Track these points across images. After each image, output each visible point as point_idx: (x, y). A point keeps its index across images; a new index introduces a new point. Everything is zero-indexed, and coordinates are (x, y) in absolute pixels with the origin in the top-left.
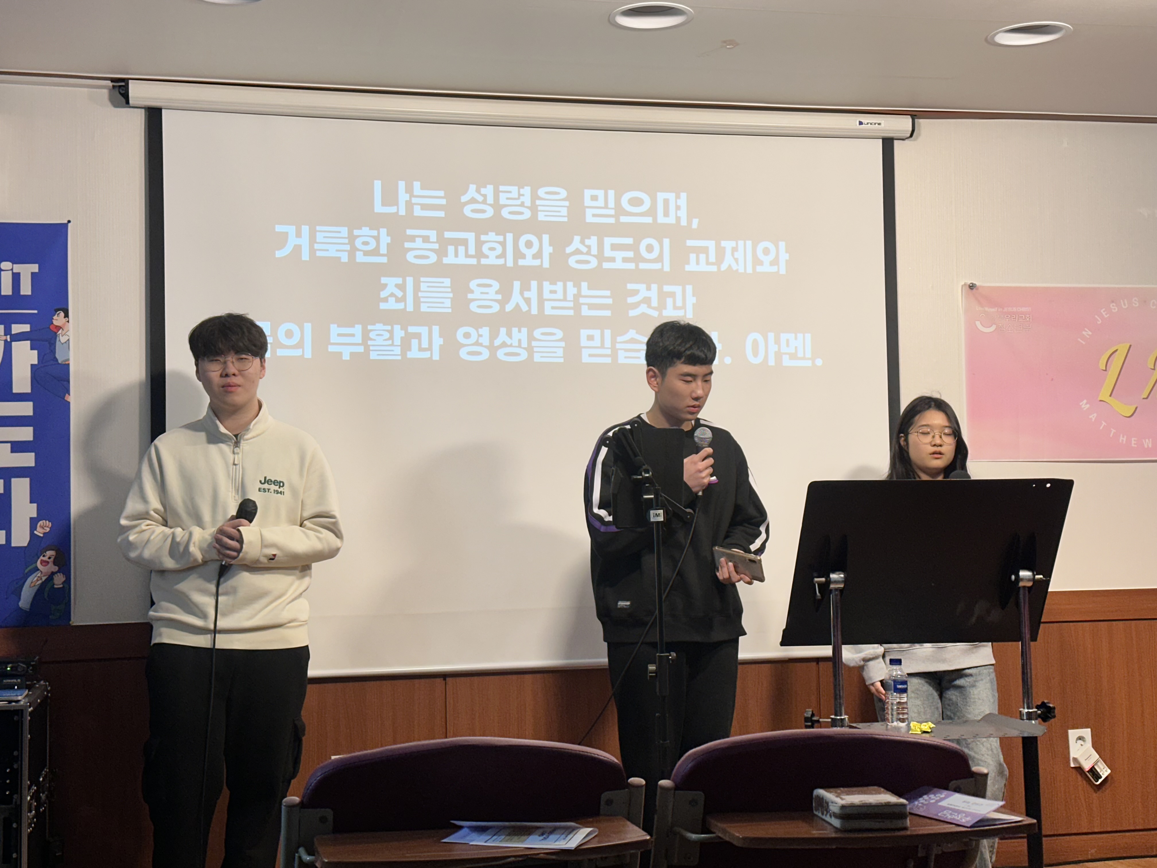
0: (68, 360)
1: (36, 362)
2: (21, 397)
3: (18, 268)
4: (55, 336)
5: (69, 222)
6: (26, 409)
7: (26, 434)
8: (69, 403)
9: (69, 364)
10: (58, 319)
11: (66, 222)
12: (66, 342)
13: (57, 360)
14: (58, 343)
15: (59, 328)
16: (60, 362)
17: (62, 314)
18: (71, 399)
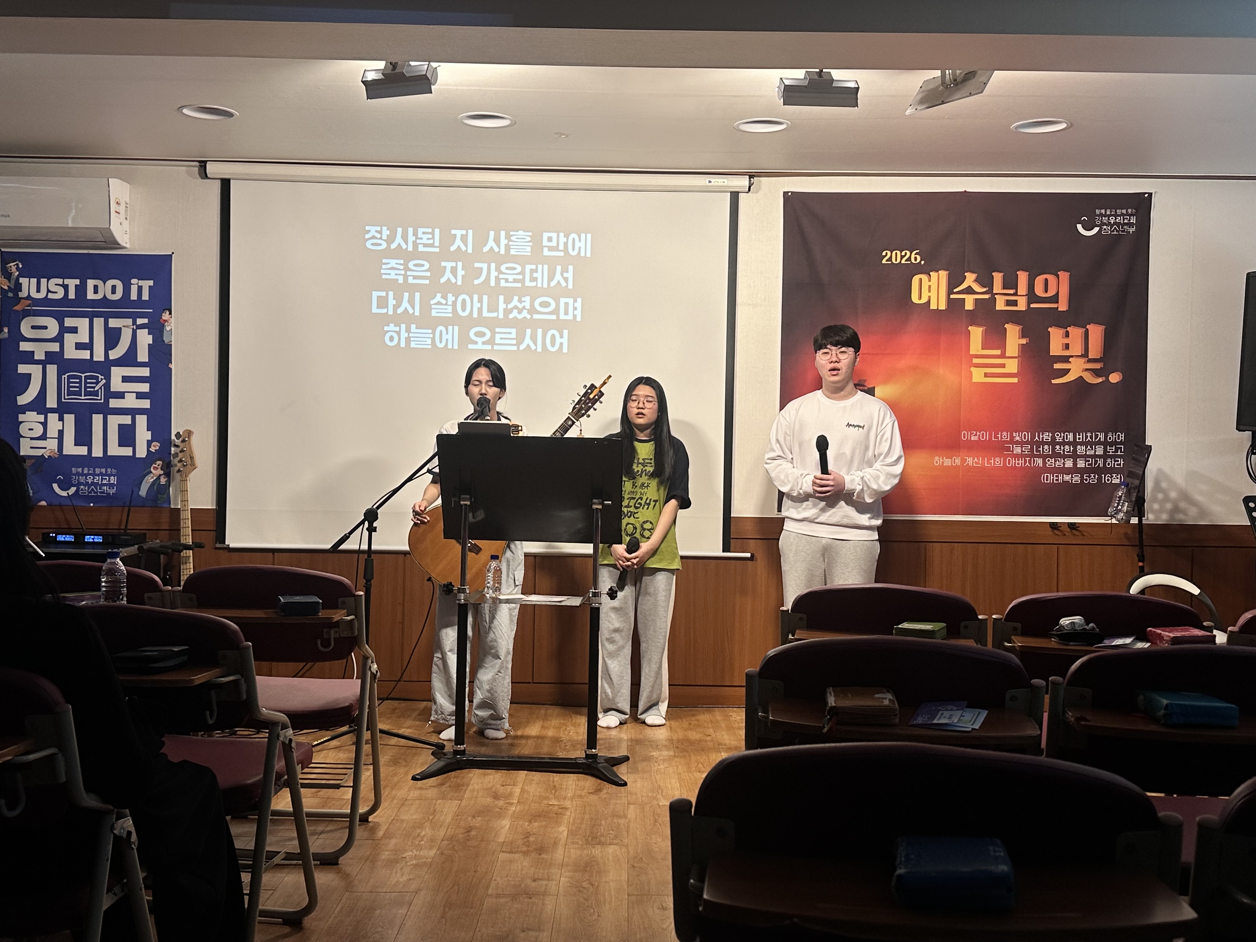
0: (171, 342)
1: (151, 342)
2: (143, 365)
3: (141, 283)
4: (163, 325)
5: (173, 253)
6: (145, 372)
7: (145, 387)
8: (171, 369)
9: (171, 345)
10: (165, 316)
11: (171, 253)
12: (169, 330)
13: (164, 342)
14: (165, 331)
15: (165, 321)
16: (166, 343)
17: (168, 312)
18: (172, 366)
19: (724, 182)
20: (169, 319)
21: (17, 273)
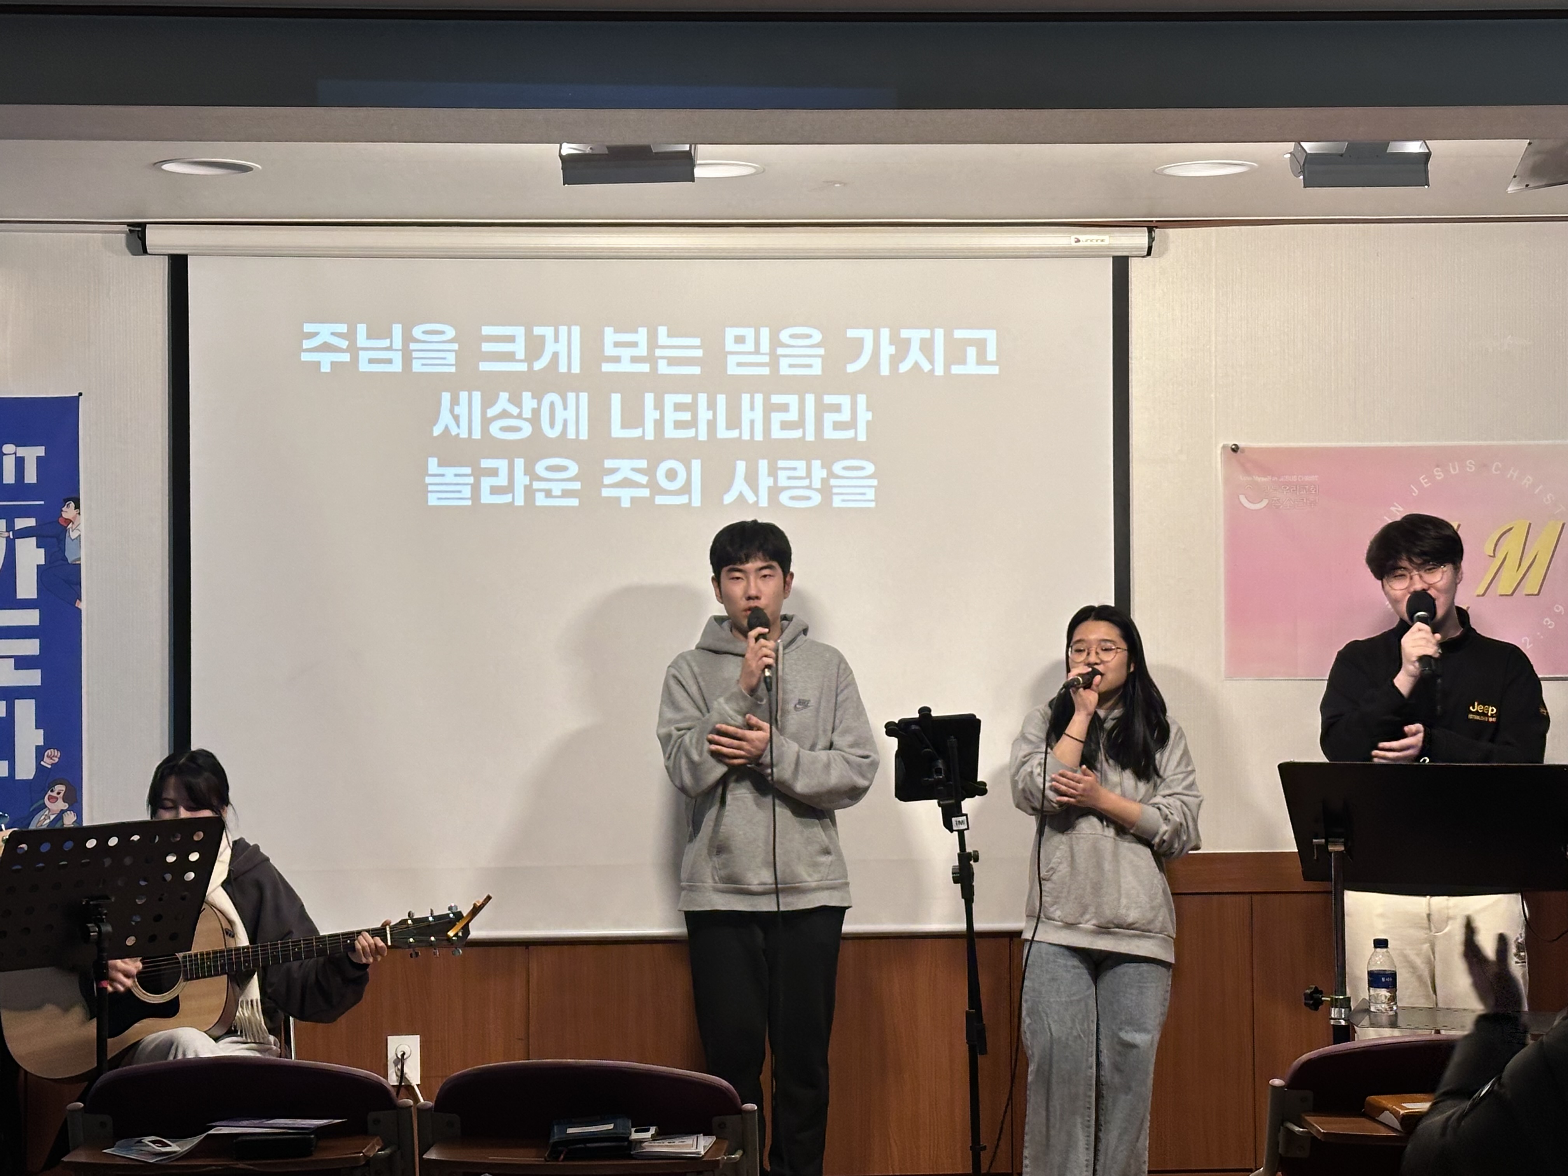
0: (79, 559)
1: (42, 562)
2: (27, 604)
4: (65, 530)
5: (80, 394)
8: (80, 611)
9: (80, 564)
10: (68, 512)
11: (77, 395)
12: (76, 538)
13: (67, 560)
14: (67, 540)
15: (69, 521)
16: (69, 561)
17: (72, 505)
18: (83, 605)
19: (1102, 241)
20: (75, 518)
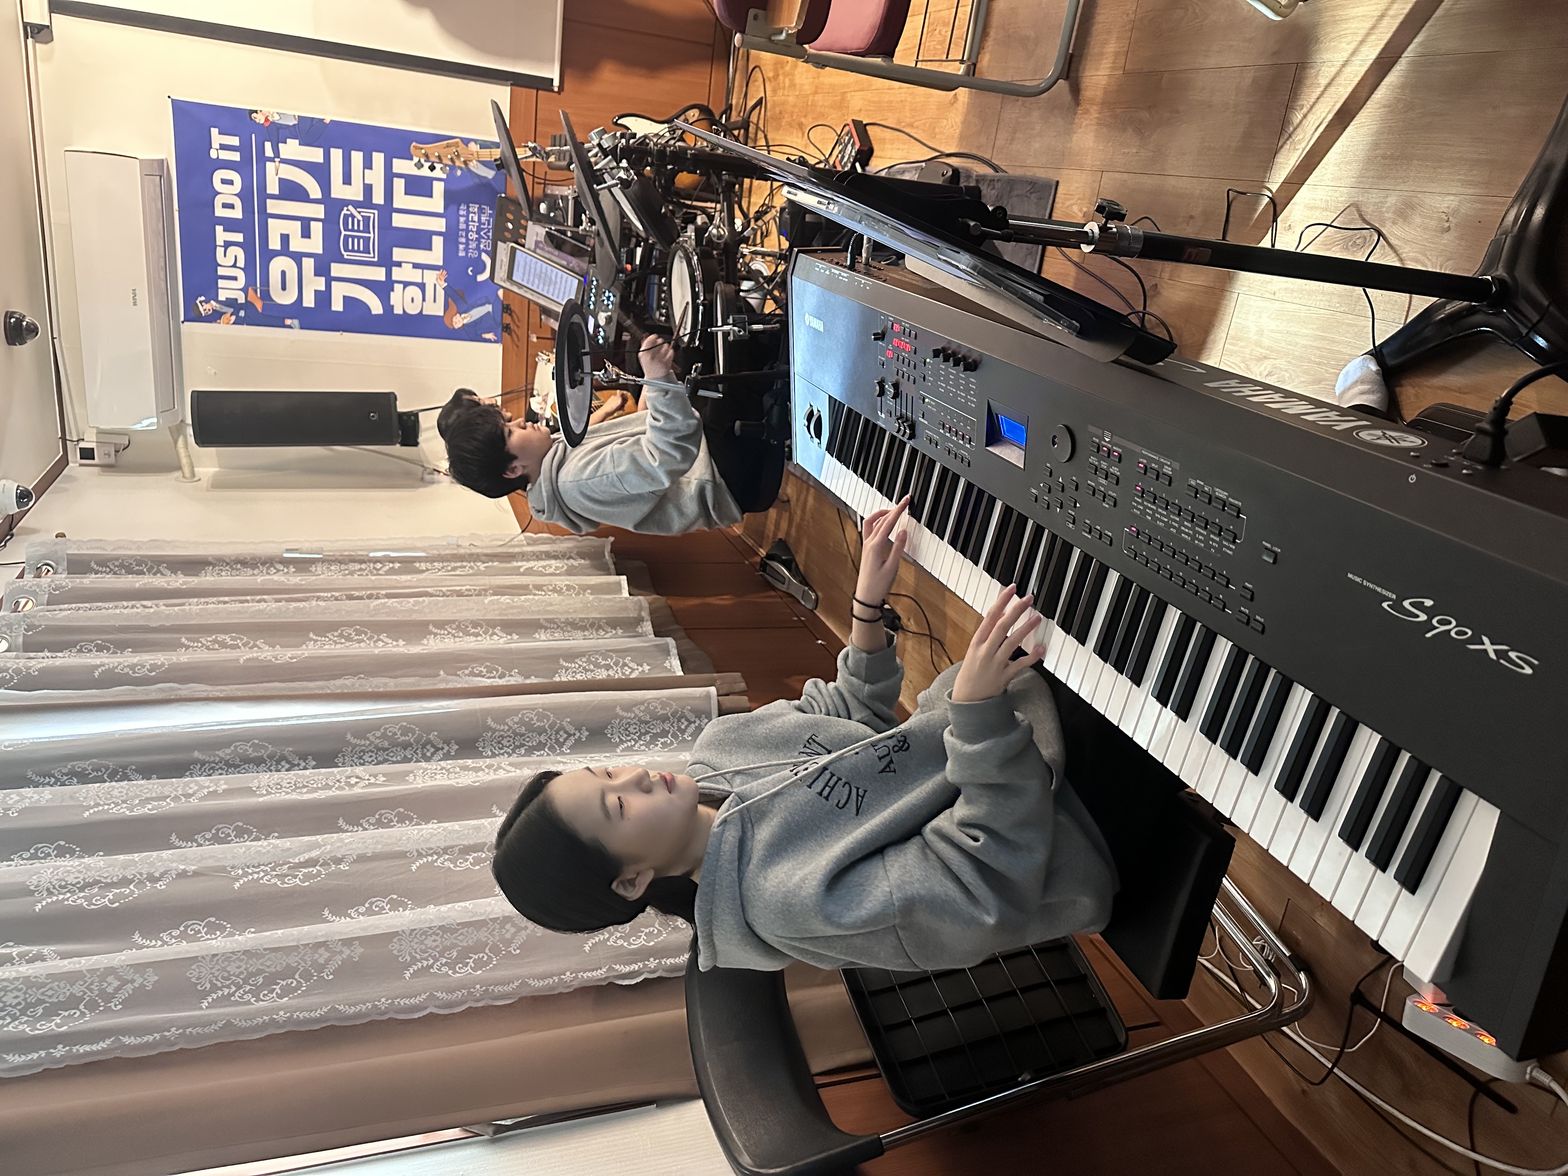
0: (295, 116)
1: (297, 141)
2: (327, 156)
3: (215, 145)
5: (169, 97)
6: (336, 155)
7: (357, 157)
8: (331, 121)
9: (298, 116)
10: (260, 119)
11: (170, 100)
12: (279, 116)
13: (295, 125)
14: (280, 122)
15: (267, 120)
16: (296, 122)
17: (254, 115)
18: (327, 119)
20: (263, 114)
21: (212, 302)
